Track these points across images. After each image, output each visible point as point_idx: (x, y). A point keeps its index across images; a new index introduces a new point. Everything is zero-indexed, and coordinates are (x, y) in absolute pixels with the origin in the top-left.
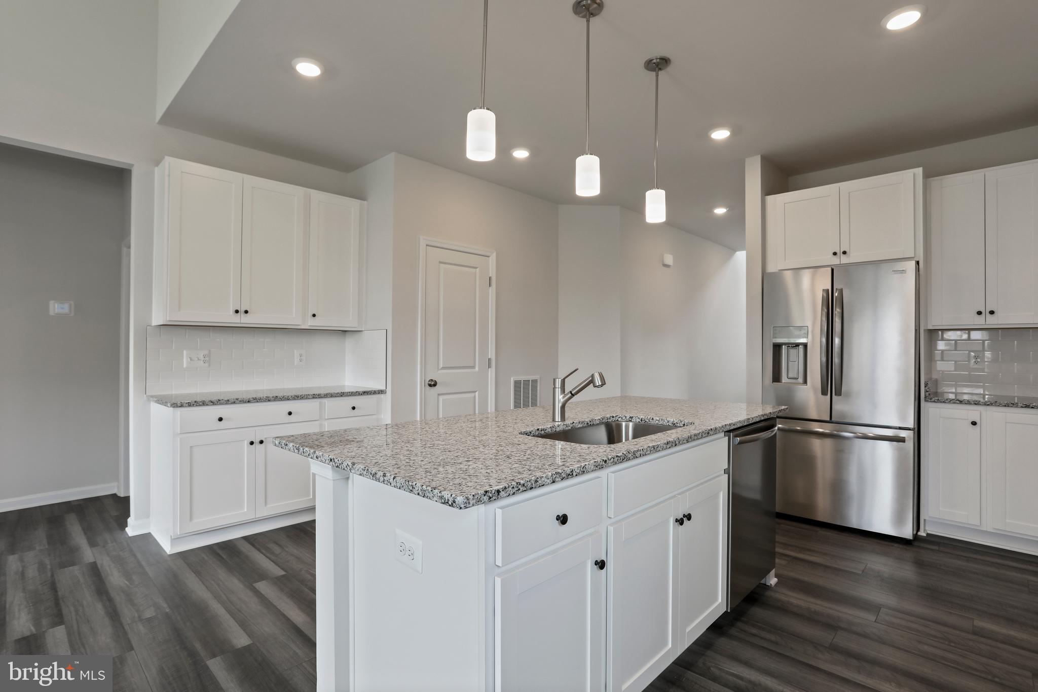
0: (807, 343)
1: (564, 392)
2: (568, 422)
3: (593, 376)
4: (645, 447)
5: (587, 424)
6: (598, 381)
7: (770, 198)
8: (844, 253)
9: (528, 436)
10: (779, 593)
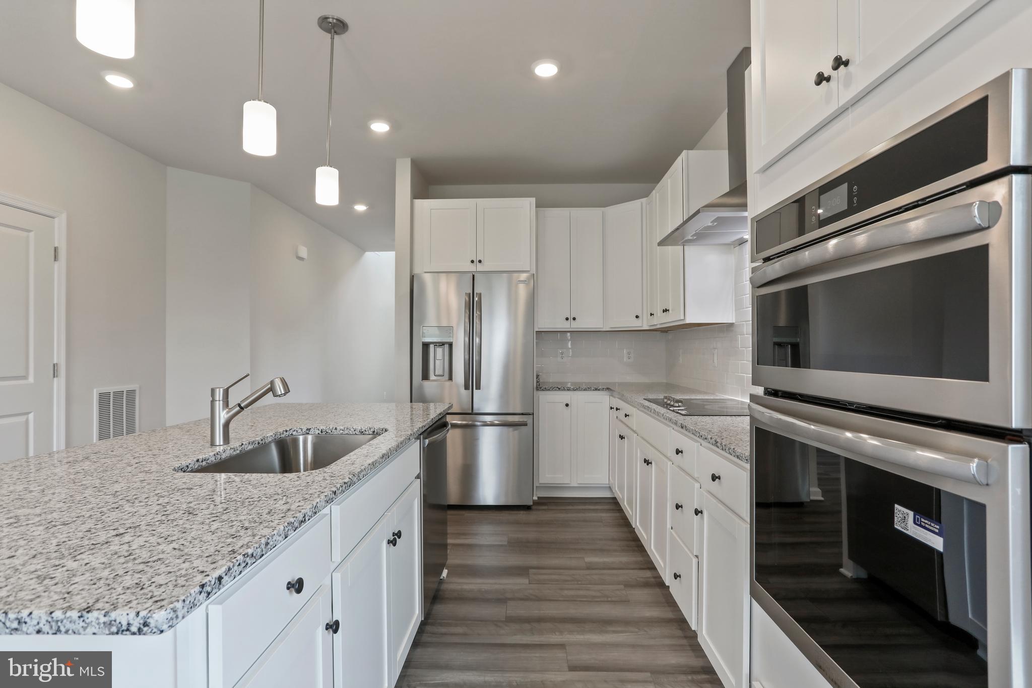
0: (452, 342)
1: (227, 406)
2: (235, 443)
3: (272, 383)
4: (366, 465)
5: (259, 443)
6: (280, 389)
7: (418, 202)
8: (480, 261)
9: (184, 472)
10: (453, 583)
